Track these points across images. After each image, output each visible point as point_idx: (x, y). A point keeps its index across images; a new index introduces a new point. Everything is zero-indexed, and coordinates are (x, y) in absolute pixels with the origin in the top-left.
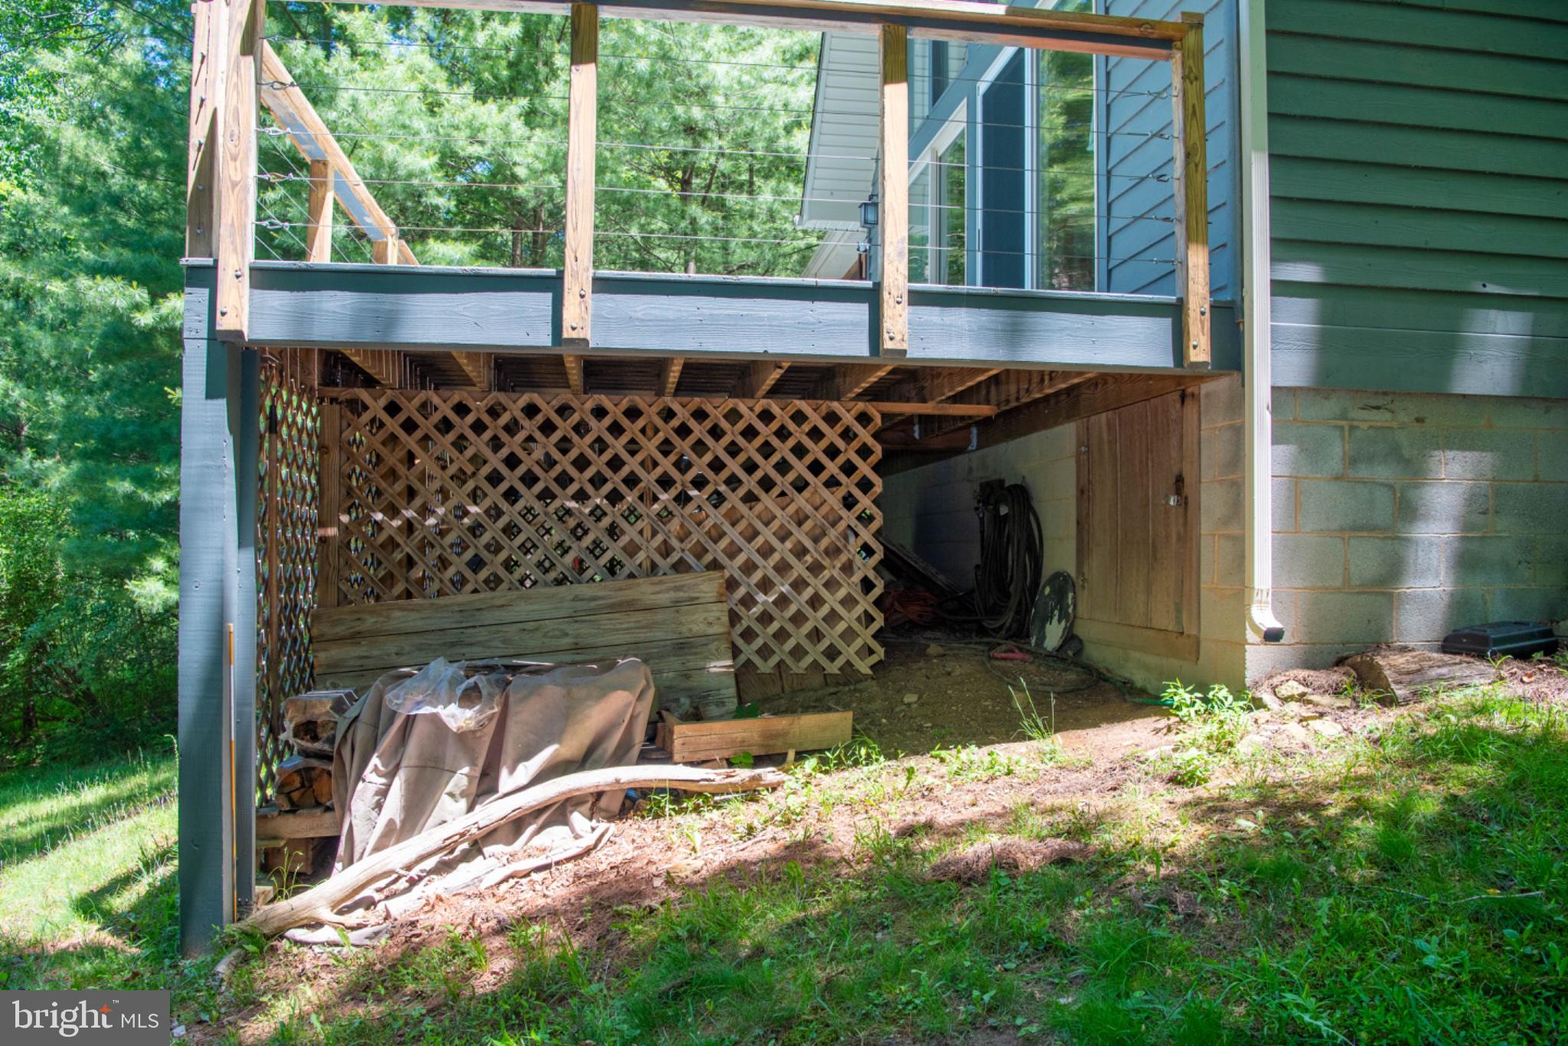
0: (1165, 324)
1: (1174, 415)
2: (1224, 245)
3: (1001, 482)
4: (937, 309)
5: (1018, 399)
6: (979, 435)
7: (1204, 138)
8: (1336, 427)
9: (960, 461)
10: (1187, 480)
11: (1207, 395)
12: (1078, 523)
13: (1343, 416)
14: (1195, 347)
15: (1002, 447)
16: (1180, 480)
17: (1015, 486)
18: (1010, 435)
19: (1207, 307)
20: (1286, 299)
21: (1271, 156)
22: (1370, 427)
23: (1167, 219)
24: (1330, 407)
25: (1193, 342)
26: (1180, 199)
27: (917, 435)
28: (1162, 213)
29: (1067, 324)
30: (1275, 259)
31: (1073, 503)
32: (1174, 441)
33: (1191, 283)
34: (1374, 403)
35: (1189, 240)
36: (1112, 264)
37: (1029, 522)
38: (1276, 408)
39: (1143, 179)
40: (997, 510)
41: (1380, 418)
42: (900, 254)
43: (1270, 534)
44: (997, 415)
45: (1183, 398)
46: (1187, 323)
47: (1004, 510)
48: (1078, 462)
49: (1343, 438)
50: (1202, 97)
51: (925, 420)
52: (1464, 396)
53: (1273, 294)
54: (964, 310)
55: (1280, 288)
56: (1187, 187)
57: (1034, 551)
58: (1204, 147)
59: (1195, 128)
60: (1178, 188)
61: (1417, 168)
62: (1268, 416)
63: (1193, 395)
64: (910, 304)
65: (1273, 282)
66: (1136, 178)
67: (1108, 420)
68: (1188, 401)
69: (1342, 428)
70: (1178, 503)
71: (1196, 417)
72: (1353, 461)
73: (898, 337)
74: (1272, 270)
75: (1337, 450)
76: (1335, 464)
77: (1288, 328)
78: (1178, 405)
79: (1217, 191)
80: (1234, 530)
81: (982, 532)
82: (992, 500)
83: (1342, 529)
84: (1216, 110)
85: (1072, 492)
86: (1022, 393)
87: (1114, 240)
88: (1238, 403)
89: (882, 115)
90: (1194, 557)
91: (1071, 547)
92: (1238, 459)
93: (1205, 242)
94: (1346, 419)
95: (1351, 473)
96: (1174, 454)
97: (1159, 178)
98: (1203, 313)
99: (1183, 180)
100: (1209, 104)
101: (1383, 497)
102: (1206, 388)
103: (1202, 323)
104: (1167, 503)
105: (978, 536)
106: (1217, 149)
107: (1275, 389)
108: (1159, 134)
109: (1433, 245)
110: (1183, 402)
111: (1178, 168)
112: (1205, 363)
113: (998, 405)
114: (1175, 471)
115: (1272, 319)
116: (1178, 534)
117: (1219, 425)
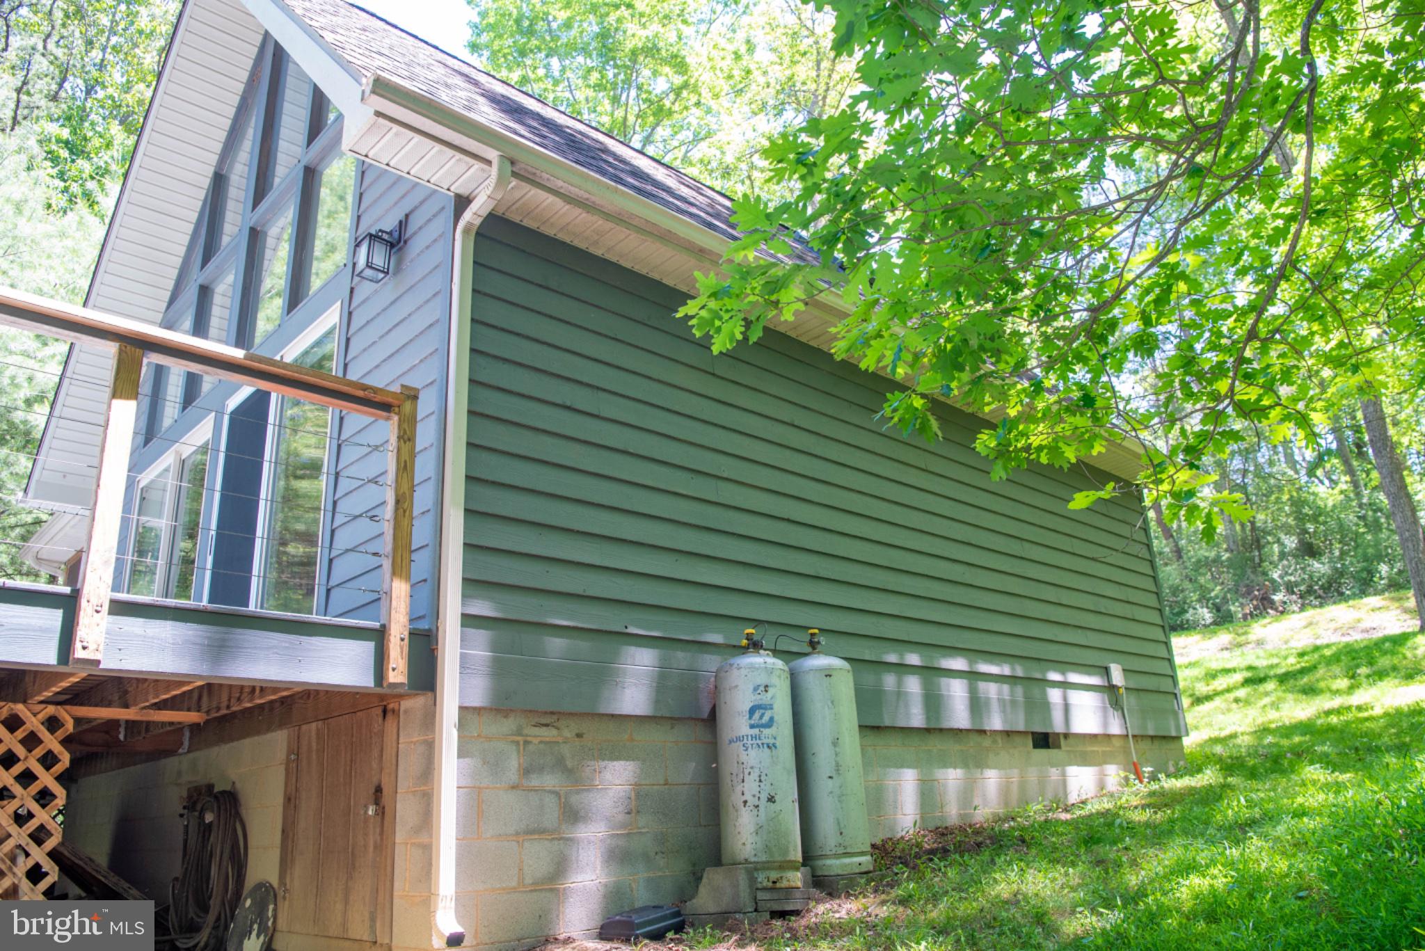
0: (368, 647)
1: (376, 728)
2: (425, 580)
3: (210, 787)
4: (141, 620)
5: (228, 707)
6: (191, 738)
7: (412, 489)
8: (513, 742)
9: (171, 763)
10: (385, 791)
11: (406, 712)
12: (283, 831)
13: (519, 732)
14: (394, 669)
15: (215, 751)
16: (379, 790)
17: (223, 793)
18: (222, 739)
19: (406, 633)
20: (473, 630)
21: (467, 511)
22: (541, 742)
23: (375, 554)
24: (508, 725)
25: (392, 665)
26: (389, 537)
27: (121, 737)
28: (371, 548)
29: (275, 642)
30: (465, 597)
31: (280, 809)
32: (375, 753)
33: (393, 612)
34: (544, 721)
35: (394, 573)
36: (332, 583)
37: (235, 830)
38: (461, 725)
39: (356, 517)
40: (201, 817)
41: (548, 734)
42: (106, 562)
43: (454, 842)
44: (207, 722)
45: (385, 712)
46: (388, 648)
47: (209, 818)
48: (287, 770)
49: (519, 752)
50: (413, 455)
51: (131, 725)
52: (613, 716)
53: (462, 626)
54: (169, 623)
55: (469, 620)
56: (395, 529)
57: (239, 861)
58: (412, 497)
59: (405, 480)
60: (388, 528)
61: (578, 532)
62: (455, 733)
63: (393, 711)
64: (111, 612)
65: (464, 616)
66: (350, 515)
67: (318, 730)
68: (389, 716)
69: (517, 743)
70: (376, 813)
71: (395, 731)
72: (526, 771)
73: (92, 646)
74: (463, 604)
75: (513, 763)
76: (512, 775)
77: (475, 655)
78: (380, 719)
79: (421, 533)
80: (423, 839)
81: (186, 841)
82: (199, 807)
83: (517, 834)
84: (424, 467)
85: (280, 799)
86: (233, 701)
87: (335, 563)
88: (430, 719)
89: (106, 426)
90: (389, 862)
91: (275, 854)
92: (428, 772)
93: (408, 578)
94: (520, 734)
95: (525, 782)
96: (375, 765)
97: (372, 518)
98: (402, 640)
99: (392, 523)
100: (419, 462)
101: (551, 802)
102: (406, 704)
103: (402, 648)
104: (366, 812)
105: (181, 846)
106: (423, 499)
107: (462, 709)
108: (374, 481)
109: (590, 593)
110: (384, 717)
111: (388, 512)
112: (402, 684)
113: (208, 712)
114: (375, 781)
115: (462, 648)
116: (375, 842)
117: (415, 739)
